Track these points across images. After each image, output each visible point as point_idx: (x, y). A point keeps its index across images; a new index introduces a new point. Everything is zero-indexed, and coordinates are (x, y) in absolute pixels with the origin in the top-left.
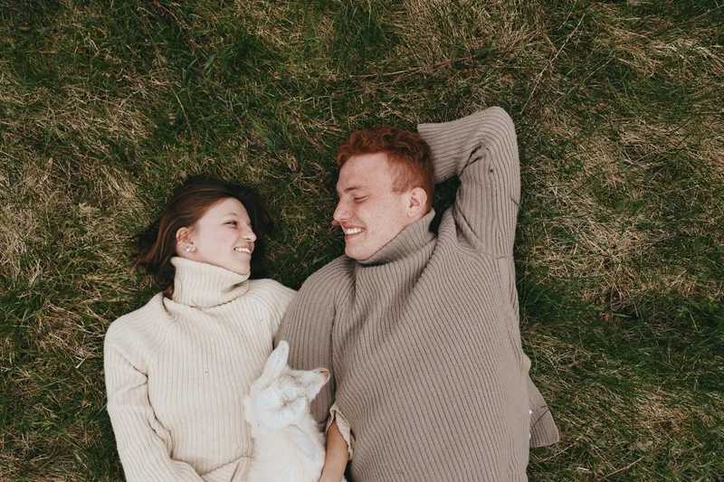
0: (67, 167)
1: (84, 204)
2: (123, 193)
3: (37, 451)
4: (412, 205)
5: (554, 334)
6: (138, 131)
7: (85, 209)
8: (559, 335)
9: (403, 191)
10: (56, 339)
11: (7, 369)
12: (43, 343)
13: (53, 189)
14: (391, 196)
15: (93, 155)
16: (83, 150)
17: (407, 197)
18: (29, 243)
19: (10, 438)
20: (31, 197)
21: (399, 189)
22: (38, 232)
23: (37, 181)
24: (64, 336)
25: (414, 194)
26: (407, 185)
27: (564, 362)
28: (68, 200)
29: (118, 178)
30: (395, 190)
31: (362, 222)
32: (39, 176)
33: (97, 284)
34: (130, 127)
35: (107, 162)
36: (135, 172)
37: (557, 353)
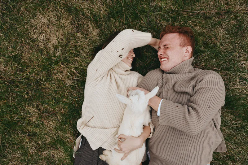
0: (76, 20)
1: (80, 33)
2: (93, 32)
3: (46, 111)
4: (186, 52)
5: (231, 114)
6: (103, 13)
7: (79, 35)
8: (234, 115)
9: (184, 46)
10: (60, 76)
11: (42, 82)
12: (55, 77)
13: (70, 26)
14: (179, 47)
15: (86, 17)
16: (83, 15)
17: (185, 49)
18: (59, 42)
19: (38, 105)
20: (63, 27)
21: (183, 45)
22: (62, 40)
23: (66, 22)
24: (63, 76)
25: (187, 48)
26: (185, 44)
27: (233, 124)
28: (74, 31)
29: (93, 26)
30: (180, 45)
31: (167, 55)
32: (67, 21)
33: (77, 61)
34: (101, 10)
35: (91, 20)
36: (99, 26)
37: (232, 120)
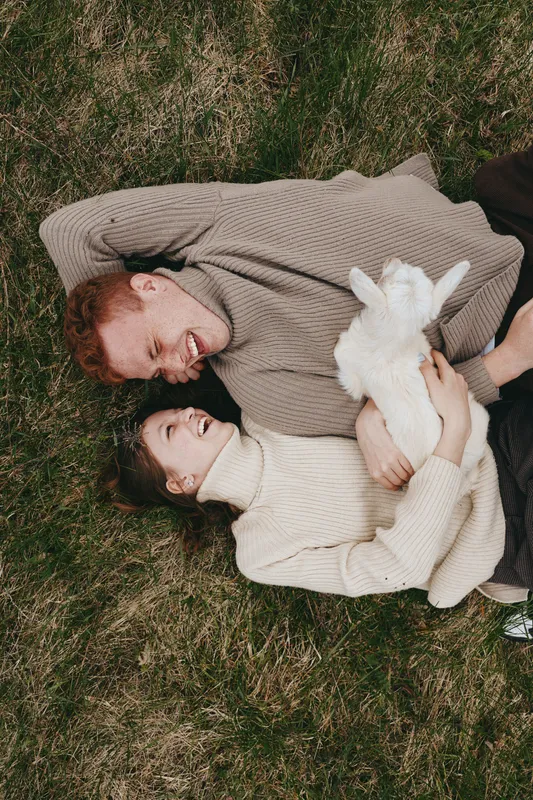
0: (96, 680)
1: (140, 659)
2: (130, 614)
3: (407, 709)
4: (153, 288)
5: (310, 146)
6: (60, 597)
7: (146, 658)
8: (312, 140)
10: (290, 688)
11: (320, 742)
12: (294, 704)
13: (121, 695)
15: (82, 650)
16: (77, 660)
18: (182, 720)
19: (392, 737)
20: (129, 720)
21: (138, 304)
22: (170, 711)
23: (111, 713)
24: (287, 680)
25: (139, 287)
27: (341, 138)
28: (135, 680)
29: (112, 620)
30: (140, 309)
32: (105, 711)
33: (232, 644)
34: (52, 606)
35: (94, 631)
36: (106, 599)
37: (330, 143)
